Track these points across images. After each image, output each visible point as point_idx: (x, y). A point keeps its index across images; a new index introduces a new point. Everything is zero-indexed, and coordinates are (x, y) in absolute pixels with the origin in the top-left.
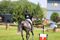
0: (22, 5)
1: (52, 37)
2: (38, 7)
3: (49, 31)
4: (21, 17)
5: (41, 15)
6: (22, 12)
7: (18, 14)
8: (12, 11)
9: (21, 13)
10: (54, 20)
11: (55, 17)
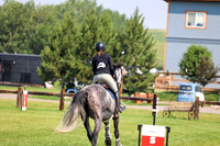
0: (74, 20)
1: (187, 136)
2: (135, 28)
3: (174, 114)
4: (73, 65)
5: (144, 57)
6: (77, 45)
7: (62, 54)
8: (39, 41)
9: (73, 49)
10: (194, 75)
11: (197, 65)
